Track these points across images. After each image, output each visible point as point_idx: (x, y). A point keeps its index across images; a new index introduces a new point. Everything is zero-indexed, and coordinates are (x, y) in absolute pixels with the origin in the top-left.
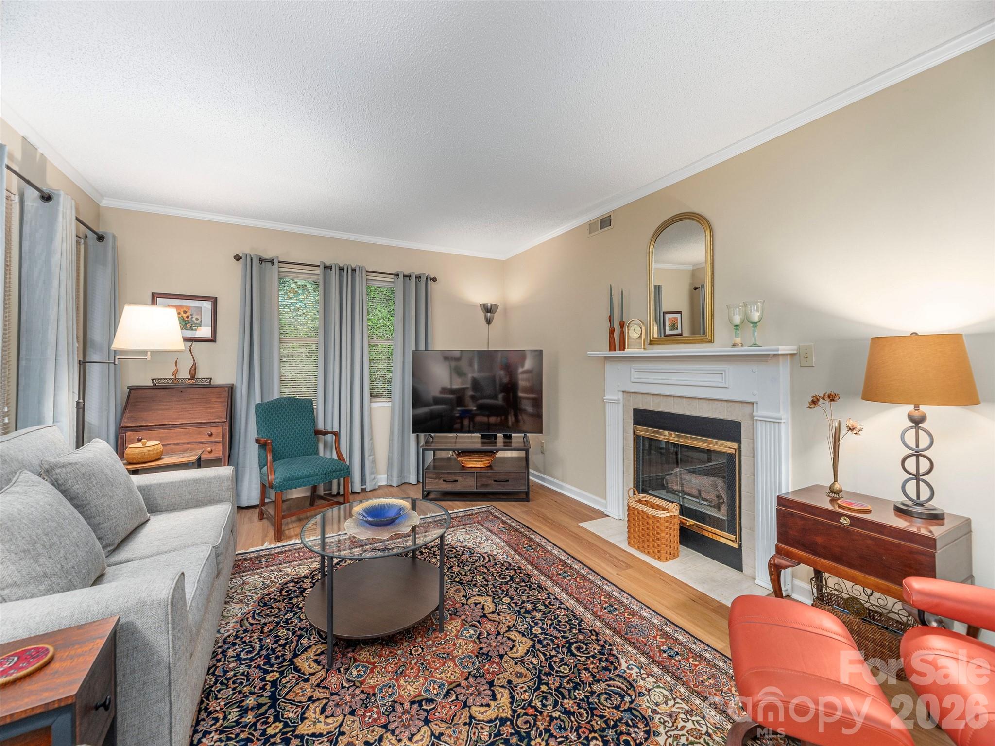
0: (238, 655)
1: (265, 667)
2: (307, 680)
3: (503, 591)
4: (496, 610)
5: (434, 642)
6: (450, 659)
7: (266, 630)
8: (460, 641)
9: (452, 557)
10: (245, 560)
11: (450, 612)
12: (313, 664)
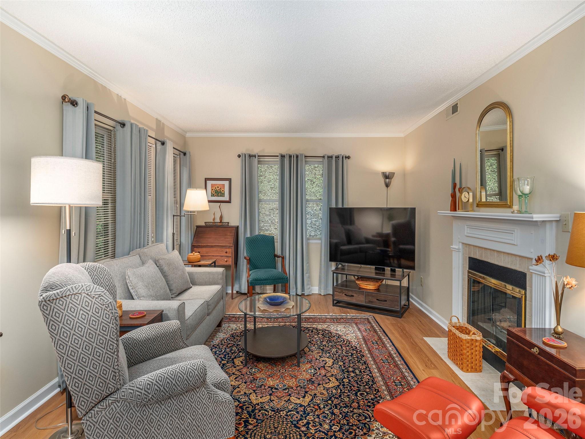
0: (216, 352)
1: (224, 359)
2: (235, 367)
3: (343, 359)
4: (331, 366)
5: (292, 370)
6: (295, 378)
7: (229, 346)
8: (304, 373)
9: (327, 337)
10: (233, 317)
11: (308, 361)
12: (240, 363)
